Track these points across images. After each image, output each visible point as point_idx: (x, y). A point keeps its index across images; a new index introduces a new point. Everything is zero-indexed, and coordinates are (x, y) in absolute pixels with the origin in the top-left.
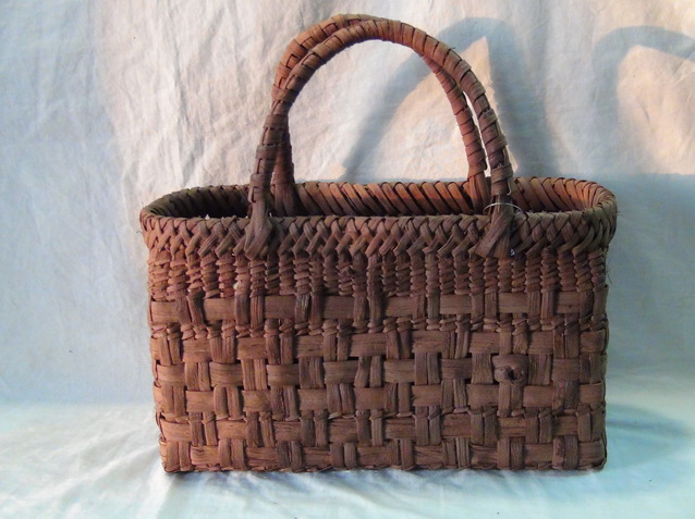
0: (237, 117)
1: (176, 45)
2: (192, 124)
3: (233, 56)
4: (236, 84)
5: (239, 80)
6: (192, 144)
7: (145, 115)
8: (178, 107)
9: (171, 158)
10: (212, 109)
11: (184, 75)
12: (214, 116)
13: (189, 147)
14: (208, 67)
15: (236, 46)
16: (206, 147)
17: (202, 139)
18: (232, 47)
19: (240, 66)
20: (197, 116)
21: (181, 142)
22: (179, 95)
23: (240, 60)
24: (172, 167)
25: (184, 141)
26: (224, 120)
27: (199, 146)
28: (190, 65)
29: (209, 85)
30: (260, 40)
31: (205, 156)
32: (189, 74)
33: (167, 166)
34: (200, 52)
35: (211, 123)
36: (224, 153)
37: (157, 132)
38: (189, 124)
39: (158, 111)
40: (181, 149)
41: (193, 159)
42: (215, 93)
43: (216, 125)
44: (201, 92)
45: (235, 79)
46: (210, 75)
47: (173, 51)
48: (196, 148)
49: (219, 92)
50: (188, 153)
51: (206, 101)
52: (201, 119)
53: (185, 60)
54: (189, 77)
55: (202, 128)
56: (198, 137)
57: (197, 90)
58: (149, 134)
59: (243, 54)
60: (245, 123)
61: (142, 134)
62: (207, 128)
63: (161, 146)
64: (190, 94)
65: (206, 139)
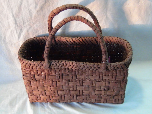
0: (30, 23)
1: (11, 8)
2: (19, 26)
3: (28, 9)
4: (29, 15)
5: (30, 15)
6: (19, 30)
7: (5, 25)
8: (14, 23)
9: (14, 34)
10: (23, 22)
11: (15, 15)
12: (24, 23)
13: (19, 31)
14: (21, 12)
15: (28, 7)
16: (23, 30)
17: (22, 29)
18: (27, 7)
19: (30, 11)
20: (20, 24)
21: (16, 30)
22: (14, 20)
23: (29, 10)
24: (15, 36)
25: (17, 30)
26: (27, 24)
27: (21, 30)
28: (16, 13)
29: (22, 16)
30: (34, 4)
31: (23, 32)
32: (16, 14)
33: (13, 36)
34: (18, 9)
35: (24, 25)
36: (28, 31)
37: (10, 29)
38: (18, 26)
39: (9, 24)
40: (17, 32)
41: (20, 34)
42: (24, 18)
43: (25, 25)
44: (20, 19)
45: (29, 14)
46: (22, 14)
47: (11, 10)
48: (20, 31)
49: (25, 18)
50: (19, 32)
51: (22, 20)
52: (21, 24)
53: (14, 11)
54: (16, 16)
55: (21, 26)
56: (21, 28)
57: (19, 18)
58: (7, 30)
59: (30, 8)
60: (32, 24)
61: (5, 30)
62: (23, 26)
63: (11, 32)
64: (17, 19)
65: (23, 28)
